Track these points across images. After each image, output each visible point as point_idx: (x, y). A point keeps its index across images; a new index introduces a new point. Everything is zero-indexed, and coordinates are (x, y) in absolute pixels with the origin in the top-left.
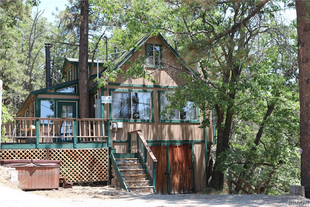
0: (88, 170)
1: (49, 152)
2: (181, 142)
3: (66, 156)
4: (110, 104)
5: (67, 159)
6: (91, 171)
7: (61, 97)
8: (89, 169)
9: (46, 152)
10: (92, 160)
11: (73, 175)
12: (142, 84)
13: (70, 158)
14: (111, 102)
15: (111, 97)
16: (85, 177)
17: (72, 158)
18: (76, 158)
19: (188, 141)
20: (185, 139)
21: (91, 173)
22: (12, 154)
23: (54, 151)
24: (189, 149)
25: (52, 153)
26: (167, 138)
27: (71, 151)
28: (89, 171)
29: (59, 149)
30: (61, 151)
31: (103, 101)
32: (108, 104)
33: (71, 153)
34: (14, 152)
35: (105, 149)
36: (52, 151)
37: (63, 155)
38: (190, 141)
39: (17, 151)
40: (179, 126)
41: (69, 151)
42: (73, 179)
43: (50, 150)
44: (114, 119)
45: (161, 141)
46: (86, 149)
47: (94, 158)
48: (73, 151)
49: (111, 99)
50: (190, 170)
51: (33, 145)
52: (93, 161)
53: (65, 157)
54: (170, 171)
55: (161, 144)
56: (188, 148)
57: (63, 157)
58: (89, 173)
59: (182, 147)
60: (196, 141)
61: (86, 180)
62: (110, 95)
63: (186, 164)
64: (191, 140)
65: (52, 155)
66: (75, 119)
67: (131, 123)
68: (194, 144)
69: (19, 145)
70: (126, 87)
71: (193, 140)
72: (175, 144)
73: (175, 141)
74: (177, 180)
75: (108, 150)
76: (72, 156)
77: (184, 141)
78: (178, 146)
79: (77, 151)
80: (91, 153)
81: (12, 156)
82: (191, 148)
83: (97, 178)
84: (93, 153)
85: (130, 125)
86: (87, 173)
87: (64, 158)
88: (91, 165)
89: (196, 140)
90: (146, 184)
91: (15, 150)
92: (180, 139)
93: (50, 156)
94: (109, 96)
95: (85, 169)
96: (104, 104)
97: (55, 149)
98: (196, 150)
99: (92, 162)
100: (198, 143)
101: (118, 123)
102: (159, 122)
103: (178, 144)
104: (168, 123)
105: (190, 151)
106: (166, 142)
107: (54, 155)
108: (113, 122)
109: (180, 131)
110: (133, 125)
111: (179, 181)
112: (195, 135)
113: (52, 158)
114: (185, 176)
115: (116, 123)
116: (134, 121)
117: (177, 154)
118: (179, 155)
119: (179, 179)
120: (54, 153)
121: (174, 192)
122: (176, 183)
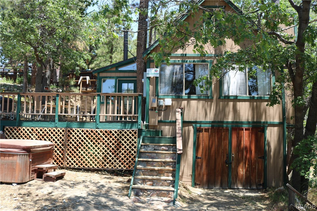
0: (111, 155)
1: (67, 132)
2: (248, 123)
3: (86, 137)
4: (157, 78)
5: (87, 141)
6: (115, 156)
7: (122, 75)
8: (113, 154)
9: (64, 132)
10: (116, 143)
11: (94, 160)
13: (90, 140)
14: (158, 76)
15: (158, 70)
16: (108, 163)
17: (93, 140)
18: (98, 140)
19: (260, 122)
20: (255, 120)
21: (115, 159)
22: (30, 132)
23: (73, 131)
24: (259, 133)
25: (71, 133)
26: (230, 119)
27: (92, 131)
28: (113, 156)
29: (79, 129)
30: (80, 131)
31: (148, 74)
32: (155, 78)
33: (92, 134)
34: (32, 130)
35: (133, 131)
36: (71, 131)
37: (82, 136)
38: (262, 123)
39: (35, 130)
40: (247, 104)
41: (90, 131)
42: (93, 165)
43: (69, 129)
44: (161, 94)
45: (222, 122)
46: (110, 130)
47: (119, 141)
48: (95, 132)
49: (158, 72)
50: (261, 159)
51: (52, 123)
52: (118, 144)
53: (85, 139)
54: (233, 160)
55: (223, 125)
56: (259, 131)
57: (82, 138)
58: (113, 159)
59: (250, 129)
60: (272, 123)
61: (109, 167)
62: (157, 67)
63: (255, 152)
64: (264, 122)
65: (71, 136)
66: (99, 94)
67: (185, 100)
68: (268, 126)
69: (38, 123)
70: (177, 57)
71: (267, 122)
72: (242, 126)
73: (242, 123)
74: (242, 171)
75: (137, 132)
76: (93, 138)
77: (254, 122)
78: (244, 129)
79: (99, 132)
80: (116, 135)
81: (30, 135)
82: (263, 131)
83: (122, 166)
84: (118, 135)
85: (183, 102)
86: (110, 158)
87: (83, 140)
88: (115, 149)
89: (270, 122)
91: (33, 128)
92: (248, 120)
93: (69, 136)
94: (155, 69)
95: (108, 154)
96: (149, 78)
97: (74, 129)
98: (271, 135)
99: (117, 146)
100: (273, 125)
101: (166, 100)
102: (219, 98)
103: (245, 126)
104: (231, 100)
105: (261, 135)
106: (228, 124)
107: (73, 136)
108: (160, 99)
109: (249, 110)
110: (186, 102)
111: (244, 173)
112: (270, 115)
113: (71, 138)
114: (254, 167)
115: (164, 99)
116: (186, 98)
117: (242, 138)
118: (246, 140)
119: (244, 171)
120: (73, 133)
121: (237, 186)
122: (240, 175)
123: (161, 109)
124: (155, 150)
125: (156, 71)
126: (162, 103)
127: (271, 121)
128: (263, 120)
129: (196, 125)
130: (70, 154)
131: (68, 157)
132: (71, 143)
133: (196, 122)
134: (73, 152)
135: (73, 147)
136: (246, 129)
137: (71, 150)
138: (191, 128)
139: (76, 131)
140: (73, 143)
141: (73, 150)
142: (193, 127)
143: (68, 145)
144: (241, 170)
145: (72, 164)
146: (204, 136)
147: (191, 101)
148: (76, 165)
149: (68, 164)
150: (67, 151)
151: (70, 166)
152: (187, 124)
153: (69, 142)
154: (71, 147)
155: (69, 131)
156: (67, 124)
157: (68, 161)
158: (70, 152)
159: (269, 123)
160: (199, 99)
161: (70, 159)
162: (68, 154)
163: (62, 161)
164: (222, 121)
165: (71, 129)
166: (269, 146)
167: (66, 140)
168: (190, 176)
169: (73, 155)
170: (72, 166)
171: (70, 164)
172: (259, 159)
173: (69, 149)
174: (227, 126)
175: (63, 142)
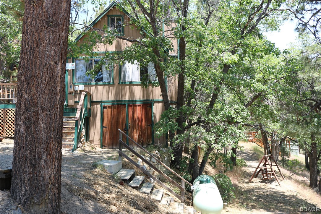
1: (5, 112)
2: (141, 101)
4: (73, 70)
9: (3, 112)
12: (104, 51)
14: (74, 68)
15: (74, 64)
19: (149, 100)
20: (145, 99)
23: (10, 111)
24: (148, 108)
25: (8, 112)
26: (127, 98)
31: (67, 67)
32: (72, 70)
36: (8, 111)
40: (139, 87)
43: (6, 109)
44: (76, 82)
49: (74, 66)
50: (150, 127)
54: (129, 128)
55: (122, 103)
56: (148, 107)
59: (142, 105)
60: (157, 101)
63: (146, 121)
64: (151, 100)
65: (8, 114)
67: (93, 86)
68: (154, 103)
71: (154, 100)
72: (136, 103)
73: (136, 101)
74: (136, 136)
77: (144, 100)
78: (137, 105)
82: (151, 106)
85: (92, 87)
90: (72, 140)
92: (140, 99)
93: (7, 114)
94: (72, 63)
96: (68, 70)
97: (10, 109)
98: (156, 109)
100: (158, 102)
101: (80, 86)
102: (119, 84)
103: (138, 103)
104: (127, 85)
105: (150, 109)
106: (126, 102)
107: (10, 114)
108: (76, 85)
109: (141, 92)
110: (94, 87)
111: (138, 137)
112: (155, 95)
113: (8, 116)
114: (145, 132)
115: (78, 86)
116: (95, 84)
117: (136, 112)
118: (138, 113)
119: (138, 135)
120: (10, 112)
121: (133, 146)
122: (135, 138)
123: (76, 93)
124: (67, 120)
125: (73, 65)
126: (77, 88)
127: (157, 99)
128: (151, 99)
129: (102, 104)
130: (8, 127)
131: (7, 129)
132: (8, 119)
133: (102, 102)
134: (10, 126)
135: (10, 122)
136: (138, 106)
137: (8, 124)
138: (99, 106)
139: (12, 111)
140: (10, 119)
141: (10, 124)
142: (100, 105)
143: (7, 121)
144: (135, 134)
145: (10, 134)
146: (108, 111)
147: (99, 86)
148: (13, 135)
149: (7, 134)
150: (6, 125)
151: (8, 136)
152: (96, 103)
153: (7, 118)
154: (8, 122)
155: (6, 111)
156: (5, 106)
157: (7, 132)
158: (8, 126)
159: (155, 101)
160: (104, 85)
161: (8, 131)
162: (7, 128)
163: (2, 133)
164: (121, 100)
165: (8, 110)
166: (155, 117)
167: (4, 117)
168: (99, 140)
169: (10, 127)
170: (10, 136)
171: (8, 134)
172: (148, 127)
173: (7, 123)
174: (124, 103)
175: (2, 119)
